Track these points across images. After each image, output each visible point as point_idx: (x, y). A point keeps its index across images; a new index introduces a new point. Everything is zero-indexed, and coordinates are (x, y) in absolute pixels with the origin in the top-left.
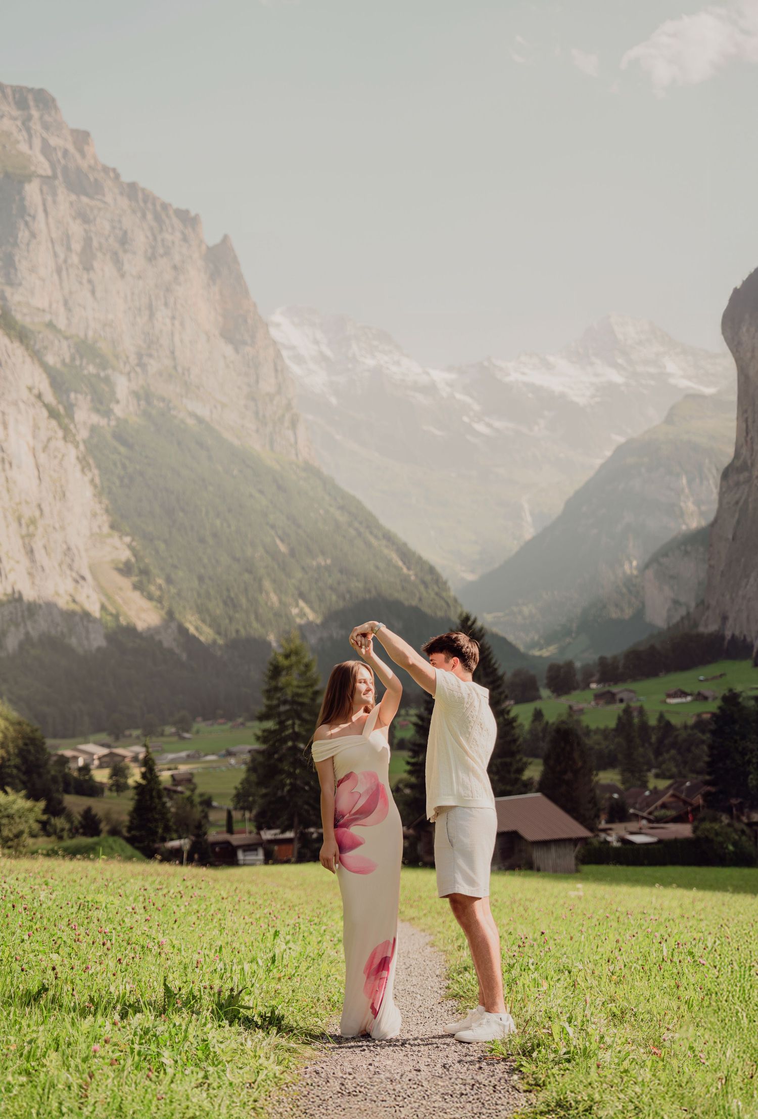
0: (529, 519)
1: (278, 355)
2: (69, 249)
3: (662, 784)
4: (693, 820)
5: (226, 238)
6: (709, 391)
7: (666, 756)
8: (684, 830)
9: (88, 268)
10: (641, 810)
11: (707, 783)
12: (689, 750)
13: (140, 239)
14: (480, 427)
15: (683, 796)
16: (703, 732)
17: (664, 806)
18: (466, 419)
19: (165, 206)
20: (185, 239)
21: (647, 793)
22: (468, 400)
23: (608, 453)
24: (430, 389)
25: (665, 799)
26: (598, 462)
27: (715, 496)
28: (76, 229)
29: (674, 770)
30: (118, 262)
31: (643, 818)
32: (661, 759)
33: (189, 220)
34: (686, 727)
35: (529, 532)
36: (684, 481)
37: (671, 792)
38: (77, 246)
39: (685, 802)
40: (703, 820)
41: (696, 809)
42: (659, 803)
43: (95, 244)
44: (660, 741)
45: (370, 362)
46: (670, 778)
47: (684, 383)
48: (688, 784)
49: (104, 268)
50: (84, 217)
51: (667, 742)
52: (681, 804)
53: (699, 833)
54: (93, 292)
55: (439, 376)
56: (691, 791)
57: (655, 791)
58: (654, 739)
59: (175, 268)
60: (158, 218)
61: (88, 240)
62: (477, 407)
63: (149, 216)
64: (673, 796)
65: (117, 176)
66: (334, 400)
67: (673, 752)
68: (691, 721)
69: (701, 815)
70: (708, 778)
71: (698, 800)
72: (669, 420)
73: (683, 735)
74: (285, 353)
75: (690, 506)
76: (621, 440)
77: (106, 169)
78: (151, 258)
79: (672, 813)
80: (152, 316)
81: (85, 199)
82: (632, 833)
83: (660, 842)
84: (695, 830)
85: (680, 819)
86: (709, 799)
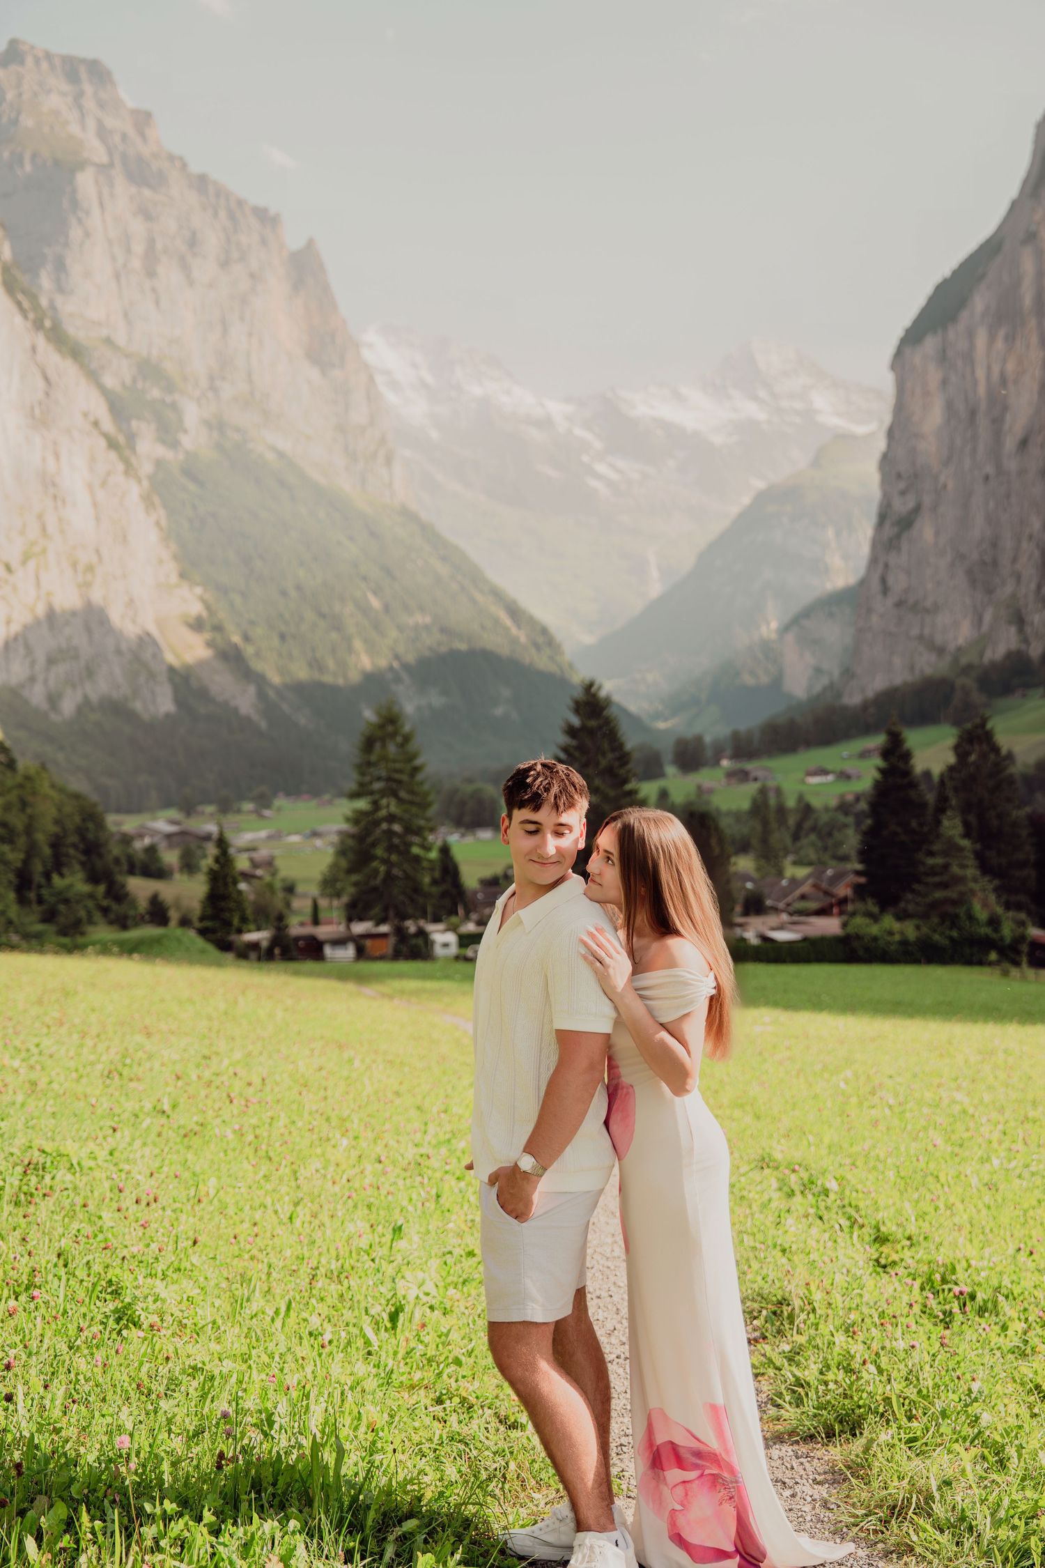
0: (654, 573)
1: (371, 380)
2: (129, 251)
3: (801, 872)
4: (841, 913)
5: (311, 243)
6: (860, 430)
7: (804, 841)
8: (830, 926)
9: (151, 274)
10: (779, 900)
11: (858, 873)
12: (830, 834)
13: (212, 241)
14: (601, 468)
15: (824, 885)
16: (846, 814)
17: (803, 897)
18: (585, 458)
19: (240, 203)
20: (264, 242)
21: (784, 883)
22: (587, 435)
23: (746, 500)
24: (545, 423)
25: (806, 888)
26: (735, 510)
27: (865, 550)
28: (137, 227)
29: (813, 856)
30: (185, 267)
31: (782, 911)
32: (798, 844)
33: (267, 219)
34: (827, 809)
35: (655, 589)
36: (830, 533)
37: (810, 881)
38: (139, 248)
39: (827, 893)
40: (853, 914)
41: (843, 901)
42: (798, 893)
43: (159, 246)
44: (799, 826)
45: (477, 391)
46: (810, 864)
47: (834, 421)
48: (829, 872)
49: (169, 274)
50: (146, 214)
51: (808, 824)
52: (821, 894)
53: (850, 929)
54: (157, 303)
55: (557, 409)
56: (836, 881)
57: (794, 882)
58: (792, 821)
59: (252, 276)
60: (232, 216)
61: (151, 243)
62: (598, 445)
63: (222, 214)
64: (815, 886)
65: (184, 166)
66: (434, 434)
67: (813, 837)
68: (833, 803)
69: (850, 908)
70: (859, 867)
71: (843, 890)
72: (816, 463)
73: (824, 818)
74: (379, 379)
75: (836, 561)
76: (761, 485)
77: (171, 158)
78: (225, 264)
79: (813, 905)
80: (225, 331)
81: (147, 193)
82: (773, 929)
83: (805, 939)
84: (844, 925)
85: (823, 912)
86: (860, 891)
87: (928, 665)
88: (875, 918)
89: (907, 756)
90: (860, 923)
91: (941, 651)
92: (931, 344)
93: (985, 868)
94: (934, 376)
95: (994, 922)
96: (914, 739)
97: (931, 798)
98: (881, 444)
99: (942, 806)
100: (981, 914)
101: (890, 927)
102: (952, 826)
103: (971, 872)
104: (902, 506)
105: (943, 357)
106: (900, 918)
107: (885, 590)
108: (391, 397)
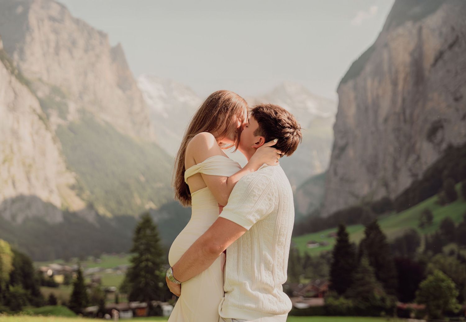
1: (141, 95)
2: (49, 45)
3: (307, 282)
4: (323, 297)
5: (119, 44)
7: (308, 269)
8: (319, 302)
9: (57, 54)
10: (299, 292)
11: (329, 281)
12: (317, 267)
13: (81, 43)
15: (316, 286)
16: (323, 259)
17: (308, 291)
19: (92, 29)
20: (101, 43)
21: (300, 285)
25: (309, 288)
27: (328, 158)
28: (52, 37)
29: (311, 275)
30: (71, 52)
31: (300, 295)
32: (305, 270)
33: (103, 35)
34: (316, 257)
36: (315, 152)
37: (310, 285)
38: (53, 44)
39: (317, 289)
40: (328, 297)
41: (324, 292)
42: (306, 289)
43: (61, 44)
44: (305, 264)
45: (182, 99)
46: (310, 278)
47: (315, 111)
48: (318, 281)
49: (64, 55)
50: (56, 32)
51: (309, 263)
52: (315, 290)
53: (327, 303)
54: (60, 65)
56: (320, 284)
57: (305, 286)
58: (302, 262)
59: (96, 56)
60: (89, 34)
61: (58, 43)
63: (85, 33)
64: (312, 287)
66: (166, 115)
67: (311, 268)
68: (318, 255)
69: (327, 294)
70: (329, 278)
71: (323, 288)
73: (315, 261)
74: (144, 95)
75: (317, 163)
78: (86, 51)
79: (312, 294)
80: (86, 76)
81: (56, 24)
83: (310, 307)
84: (325, 301)
85: (316, 296)
86: (331, 288)
87: (352, 202)
88: (336, 298)
89: (346, 235)
90: (331, 300)
91: (357, 197)
92: (350, 83)
93: (378, 278)
94: (352, 95)
95: (383, 300)
96: (349, 229)
97: (357, 251)
98: (333, 120)
99: (361, 254)
100: (378, 296)
101: (342, 302)
102: (365, 262)
103: (373, 279)
104: (341, 143)
105: (355, 88)
106: (347, 298)
107: (336, 173)
108: (149, 102)
